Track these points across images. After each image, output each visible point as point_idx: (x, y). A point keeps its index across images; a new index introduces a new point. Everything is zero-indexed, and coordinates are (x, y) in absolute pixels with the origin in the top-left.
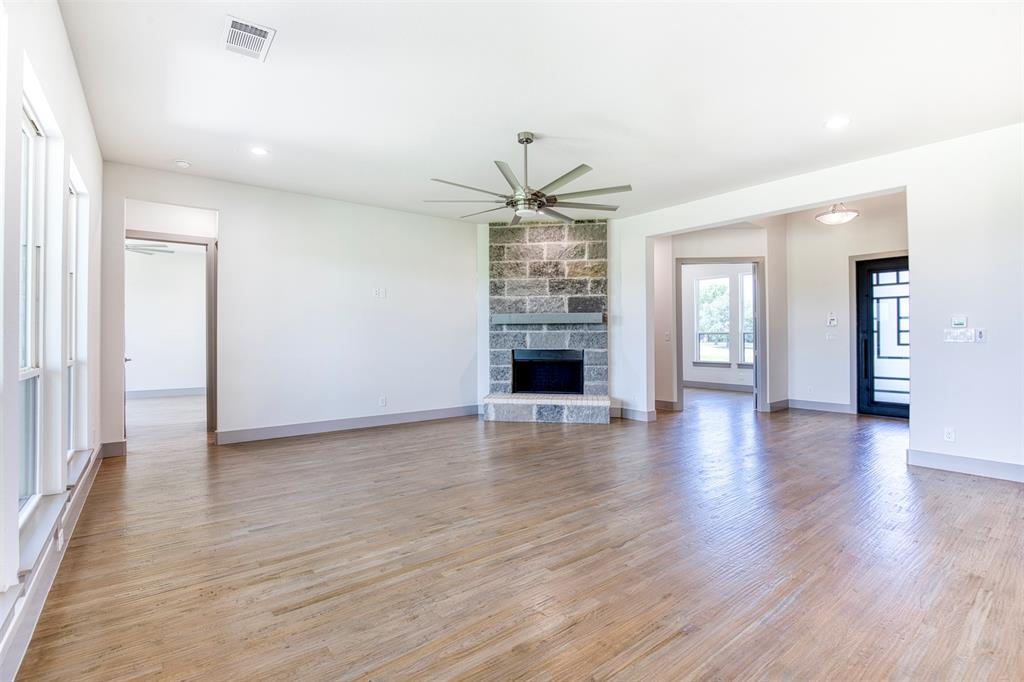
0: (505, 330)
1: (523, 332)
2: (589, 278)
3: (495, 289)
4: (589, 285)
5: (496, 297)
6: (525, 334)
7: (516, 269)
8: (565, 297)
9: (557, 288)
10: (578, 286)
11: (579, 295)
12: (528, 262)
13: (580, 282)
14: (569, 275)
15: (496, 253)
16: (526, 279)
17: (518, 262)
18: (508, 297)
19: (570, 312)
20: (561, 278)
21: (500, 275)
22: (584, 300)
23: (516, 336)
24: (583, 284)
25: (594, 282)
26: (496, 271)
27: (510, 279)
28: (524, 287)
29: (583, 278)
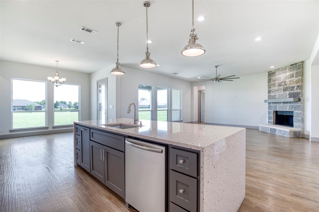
0: (272, 105)
1: (276, 105)
2: (295, 85)
3: (269, 92)
4: (296, 88)
5: (269, 94)
6: (277, 106)
7: (274, 85)
8: (287, 92)
9: (285, 90)
10: (292, 88)
11: (292, 92)
12: (277, 82)
13: (292, 87)
14: (289, 85)
15: (269, 81)
16: (277, 88)
17: (275, 83)
18: (272, 94)
19: (289, 98)
20: (286, 86)
21: (270, 87)
22: (294, 93)
23: (274, 106)
24: (293, 87)
25: (297, 86)
26: (269, 87)
27: (273, 88)
28: (276, 91)
29: (293, 85)
